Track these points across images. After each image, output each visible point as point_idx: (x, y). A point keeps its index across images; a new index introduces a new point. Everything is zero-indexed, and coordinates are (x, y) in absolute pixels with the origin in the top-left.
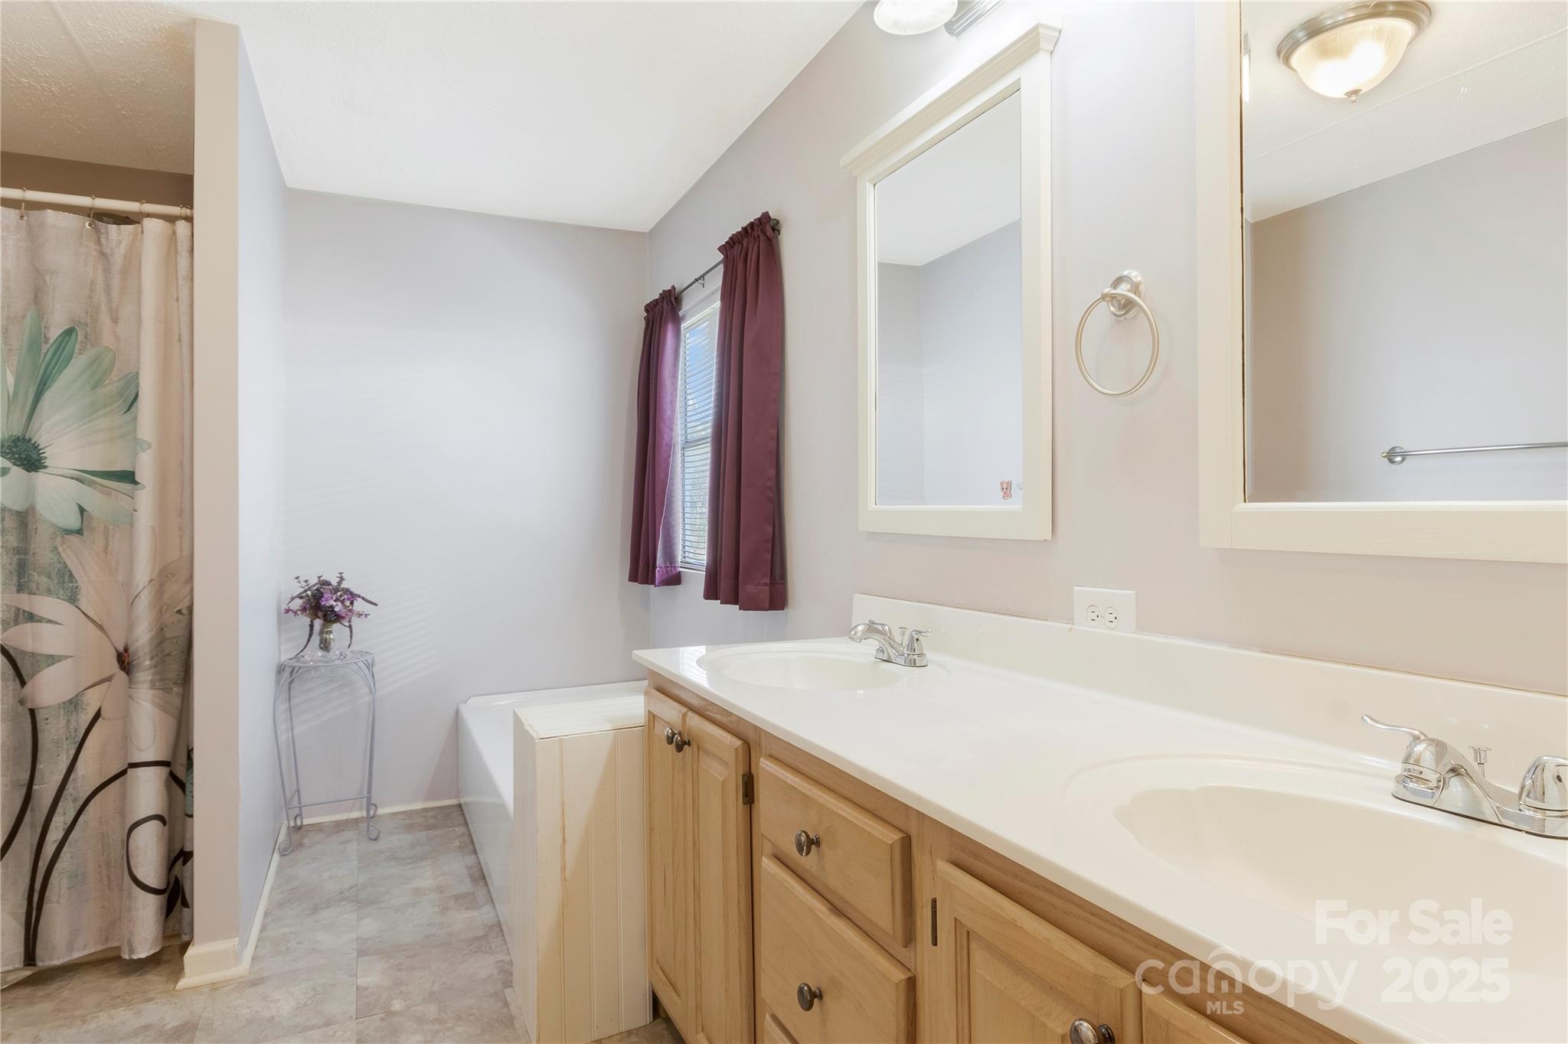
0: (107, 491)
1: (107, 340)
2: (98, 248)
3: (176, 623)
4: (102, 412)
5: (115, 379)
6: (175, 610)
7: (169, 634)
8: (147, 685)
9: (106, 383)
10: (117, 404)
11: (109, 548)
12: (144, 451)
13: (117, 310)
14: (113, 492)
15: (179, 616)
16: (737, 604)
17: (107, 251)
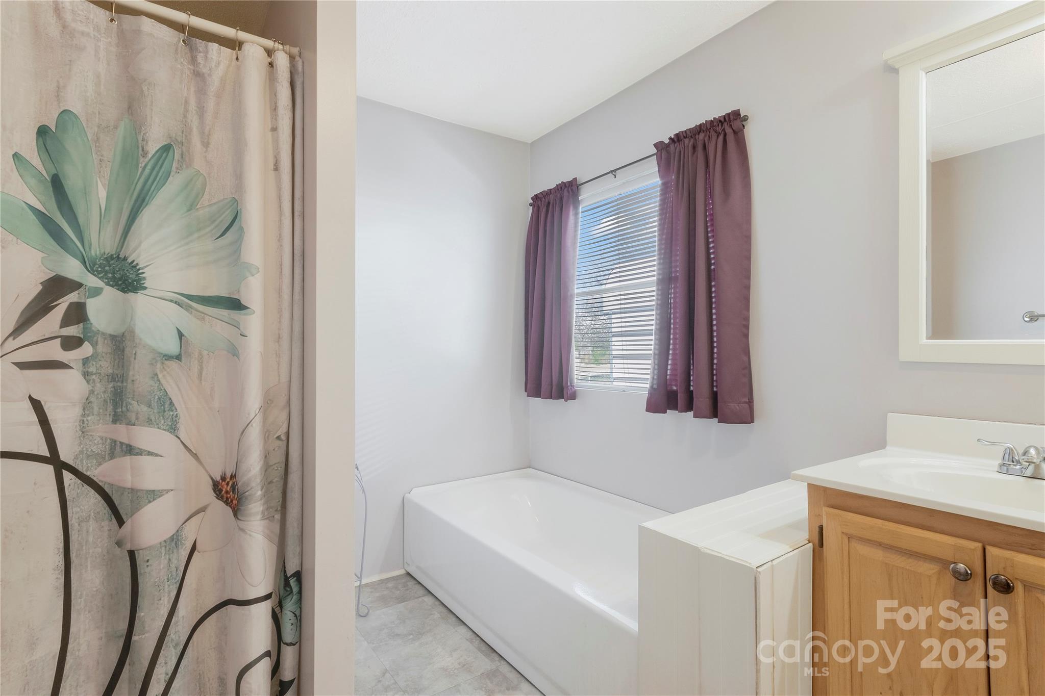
0: (202, 317)
1: (198, 164)
2: (192, 67)
3: (276, 449)
4: (196, 235)
5: (207, 203)
6: (275, 437)
7: (272, 461)
8: (259, 517)
9: (198, 207)
10: (208, 230)
11: (204, 373)
12: (253, 275)
13: (209, 135)
14: (207, 318)
15: (278, 443)
16: (717, 418)
17: (205, 71)
